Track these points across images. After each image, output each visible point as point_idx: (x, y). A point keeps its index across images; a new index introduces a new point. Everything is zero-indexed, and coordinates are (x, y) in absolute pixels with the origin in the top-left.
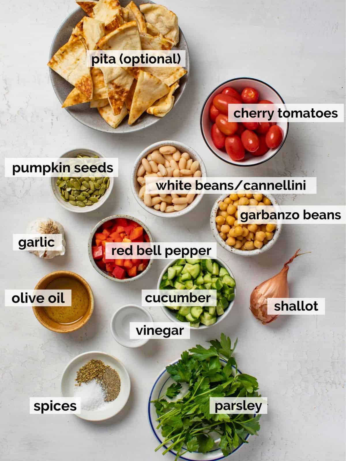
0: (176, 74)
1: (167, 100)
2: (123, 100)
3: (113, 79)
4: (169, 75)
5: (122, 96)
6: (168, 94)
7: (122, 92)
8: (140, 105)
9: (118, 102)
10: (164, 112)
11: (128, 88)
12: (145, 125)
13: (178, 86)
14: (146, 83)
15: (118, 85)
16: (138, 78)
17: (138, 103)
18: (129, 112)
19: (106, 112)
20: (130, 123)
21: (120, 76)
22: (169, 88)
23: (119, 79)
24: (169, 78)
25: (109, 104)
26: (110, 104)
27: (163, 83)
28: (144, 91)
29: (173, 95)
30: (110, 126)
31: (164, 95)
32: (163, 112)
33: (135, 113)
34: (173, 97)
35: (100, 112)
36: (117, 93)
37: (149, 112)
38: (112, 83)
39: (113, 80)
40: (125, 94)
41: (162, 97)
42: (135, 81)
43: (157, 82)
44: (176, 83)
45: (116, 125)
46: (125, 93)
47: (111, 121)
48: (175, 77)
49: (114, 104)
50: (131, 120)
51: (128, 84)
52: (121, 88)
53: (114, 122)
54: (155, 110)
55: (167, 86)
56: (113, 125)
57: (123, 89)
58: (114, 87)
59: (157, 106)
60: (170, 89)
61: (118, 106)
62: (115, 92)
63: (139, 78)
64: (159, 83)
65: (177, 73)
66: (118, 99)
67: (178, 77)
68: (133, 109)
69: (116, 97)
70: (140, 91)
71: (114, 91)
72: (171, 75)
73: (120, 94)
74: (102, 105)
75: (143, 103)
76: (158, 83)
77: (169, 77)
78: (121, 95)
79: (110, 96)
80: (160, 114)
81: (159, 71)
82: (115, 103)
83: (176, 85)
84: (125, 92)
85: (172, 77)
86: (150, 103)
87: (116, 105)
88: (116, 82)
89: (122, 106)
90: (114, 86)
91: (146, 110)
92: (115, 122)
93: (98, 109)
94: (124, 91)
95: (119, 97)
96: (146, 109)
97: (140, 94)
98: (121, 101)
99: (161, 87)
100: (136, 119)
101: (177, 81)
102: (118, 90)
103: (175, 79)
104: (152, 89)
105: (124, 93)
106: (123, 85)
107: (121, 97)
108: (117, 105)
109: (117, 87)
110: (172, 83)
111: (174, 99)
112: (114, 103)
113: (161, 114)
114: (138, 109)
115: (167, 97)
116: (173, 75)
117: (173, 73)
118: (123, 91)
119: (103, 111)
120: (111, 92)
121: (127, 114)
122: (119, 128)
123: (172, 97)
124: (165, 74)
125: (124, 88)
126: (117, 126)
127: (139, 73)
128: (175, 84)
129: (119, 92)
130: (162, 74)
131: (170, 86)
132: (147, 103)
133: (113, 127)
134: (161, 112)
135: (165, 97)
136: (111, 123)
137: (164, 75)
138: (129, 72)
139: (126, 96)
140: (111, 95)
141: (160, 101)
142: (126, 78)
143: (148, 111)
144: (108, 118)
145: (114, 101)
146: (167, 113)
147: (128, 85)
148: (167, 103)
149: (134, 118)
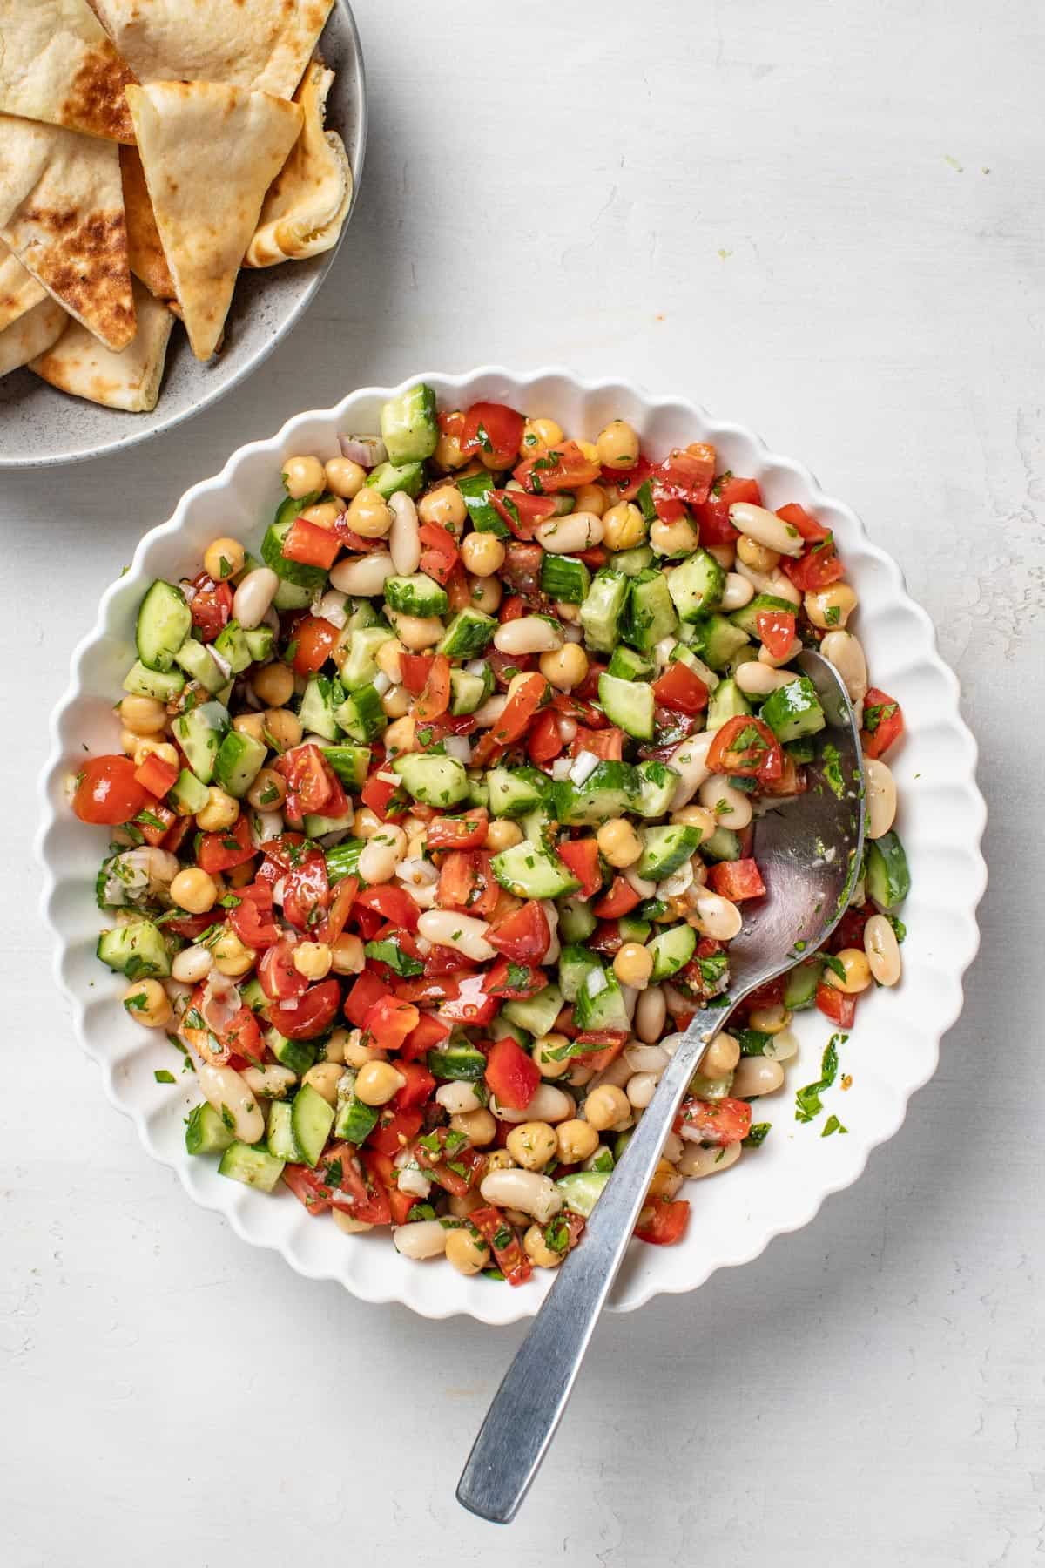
0: (292, 28)
1: (312, 166)
2: (118, 263)
3: (21, 196)
4: (263, 51)
5: (107, 251)
6: (302, 135)
7: (96, 232)
8: (202, 247)
9: (104, 287)
10: (329, 224)
11: (111, 202)
12: (274, 323)
13: (328, 77)
14: (182, 131)
15: (63, 210)
16: (133, 136)
17: (192, 244)
18: (173, 307)
19: (76, 363)
20: (205, 353)
21: (46, 165)
22: (295, 106)
23: (49, 178)
24: (270, 65)
25: (70, 318)
26: (75, 314)
27: (256, 97)
28: (188, 174)
29: (327, 127)
30: (123, 411)
31: (287, 149)
32: (324, 223)
33: (201, 294)
34: (332, 134)
35: (52, 377)
36: (75, 248)
37: (262, 257)
38: (30, 213)
39: (28, 199)
40: (114, 237)
41: (281, 161)
42: (129, 158)
43: (225, 104)
44: (315, 69)
45: (148, 392)
46: (111, 230)
47: (118, 387)
48: (296, 46)
49: (88, 305)
50: (204, 337)
51: (102, 184)
52: (84, 220)
53: (133, 386)
54: (284, 231)
55: (280, 102)
56: (135, 403)
57: (92, 220)
58: (51, 230)
59: (284, 214)
60: (303, 109)
61: (113, 304)
62: (64, 247)
63: (138, 127)
64: (238, 103)
65: (293, 20)
66: (92, 272)
67: (309, 39)
68: (183, 282)
69: (82, 265)
70: (174, 181)
71: (58, 248)
72: (271, 44)
73: (92, 245)
74: (41, 342)
75: (213, 233)
76: (233, 104)
77: (267, 59)
78: (96, 252)
79: (51, 278)
80: (315, 238)
81: (209, 53)
82: (90, 296)
83: (319, 75)
84: (108, 225)
85: (281, 52)
86: (242, 216)
87: (98, 303)
88: (41, 201)
89: (127, 293)
90: (46, 223)
91: (245, 260)
92: (136, 381)
93: (37, 368)
94: (102, 226)
95: (97, 263)
96: (242, 255)
97: (179, 193)
98: (115, 275)
99: (253, 118)
100: (221, 315)
101: (313, 60)
102: (73, 234)
103: (298, 55)
104: (220, 149)
105: (106, 233)
106: (83, 199)
107: (104, 259)
108: (105, 299)
109: (63, 221)
110: (296, 77)
111: (340, 143)
112: (84, 301)
113: (319, 235)
114: (205, 267)
115: (305, 152)
116: (282, 39)
117: (276, 32)
118: (97, 230)
119: (58, 366)
120: (46, 258)
121: (171, 322)
122: (168, 401)
123: (327, 138)
124: (242, 54)
125: (95, 210)
126: (154, 396)
127: (125, 108)
128: (312, 75)
129: (81, 239)
130: (230, 62)
131: (296, 97)
132: (232, 221)
133: (138, 409)
134: (312, 228)
135: (299, 158)
136: (124, 397)
137: (243, 62)
138: (81, 124)
139: (121, 240)
140: (52, 268)
141: (284, 187)
142: (79, 166)
143: (253, 260)
144: (98, 383)
145: (78, 290)
146: (345, 222)
147: (105, 191)
148: (319, 182)
149: (210, 317)
